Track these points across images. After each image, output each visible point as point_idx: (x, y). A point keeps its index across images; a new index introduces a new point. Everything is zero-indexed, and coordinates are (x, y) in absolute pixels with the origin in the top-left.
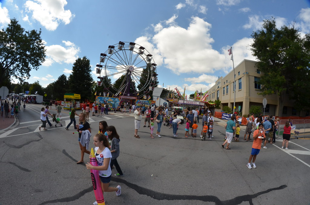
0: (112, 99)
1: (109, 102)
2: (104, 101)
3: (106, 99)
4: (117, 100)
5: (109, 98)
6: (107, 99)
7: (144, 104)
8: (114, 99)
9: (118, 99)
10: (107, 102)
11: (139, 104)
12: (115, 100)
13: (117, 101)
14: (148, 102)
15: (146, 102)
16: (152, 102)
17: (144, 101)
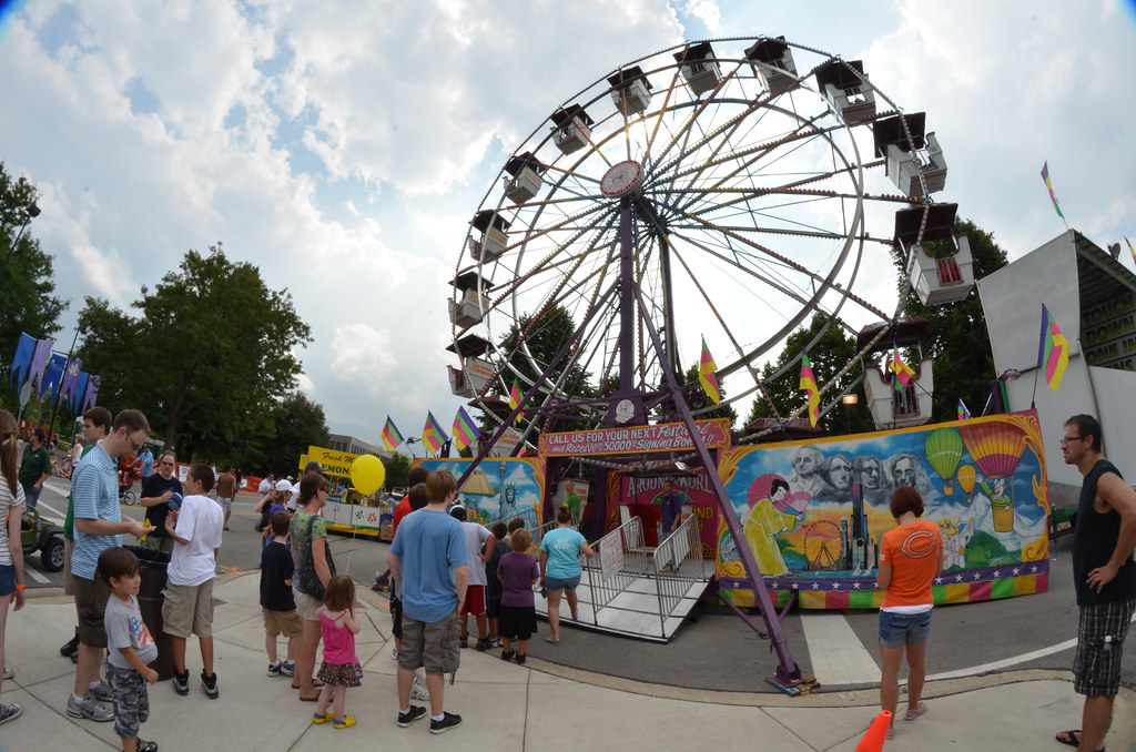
0: (488, 469)
7: (854, 494)
8: (504, 473)
9: (528, 471)
11: (765, 504)
12: (507, 482)
13: (524, 489)
14: (921, 456)
15: (879, 456)
16: (977, 438)
17: (847, 455)
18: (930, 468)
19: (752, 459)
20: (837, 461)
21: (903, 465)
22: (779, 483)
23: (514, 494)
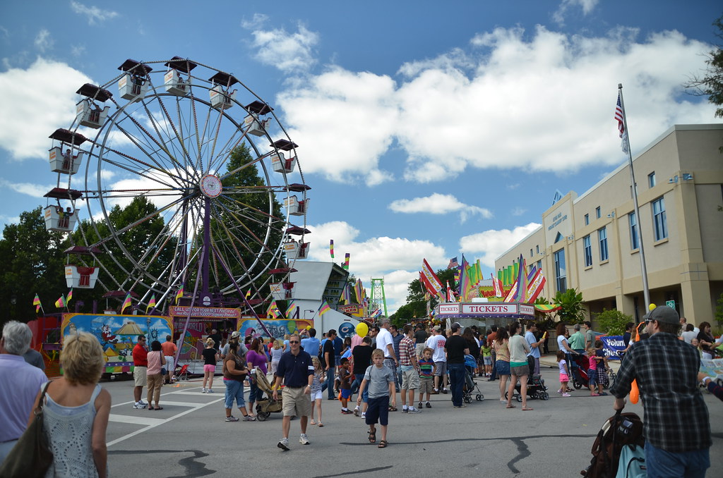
0: (138, 321)
1: (123, 339)
2: (104, 335)
3: (109, 323)
4: (158, 324)
5: (126, 321)
6: (117, 325)
8: (149, 323)
9: (164, 323)
10: (118, 337)
12: (152, 328)
13: (162, 331)
14: (286, 327)
15: (277, 325)
16: (299, 324)
17: (269, 324)
18: (288, 330)
19: (246, 322)
20: (267, 326)
21: (282, 328)
22: (253, 330)
23: (157, 333)
